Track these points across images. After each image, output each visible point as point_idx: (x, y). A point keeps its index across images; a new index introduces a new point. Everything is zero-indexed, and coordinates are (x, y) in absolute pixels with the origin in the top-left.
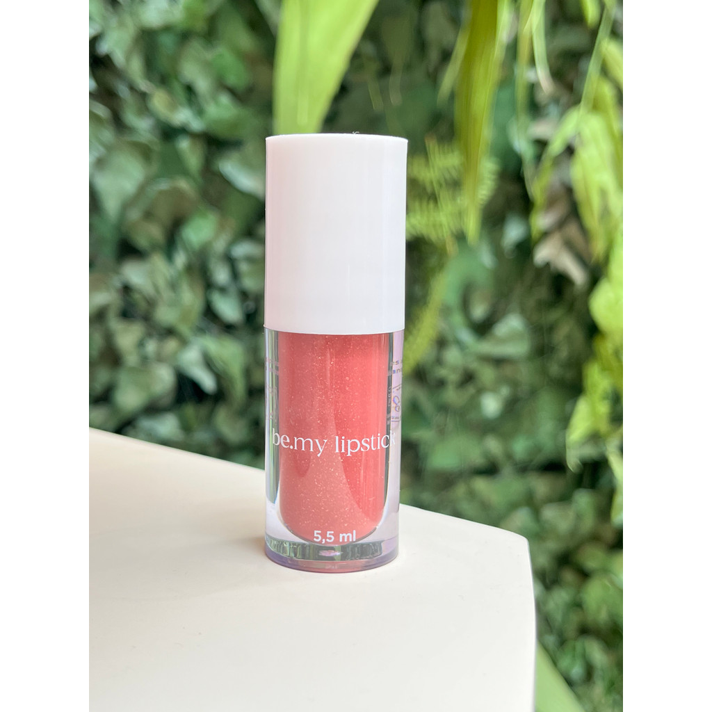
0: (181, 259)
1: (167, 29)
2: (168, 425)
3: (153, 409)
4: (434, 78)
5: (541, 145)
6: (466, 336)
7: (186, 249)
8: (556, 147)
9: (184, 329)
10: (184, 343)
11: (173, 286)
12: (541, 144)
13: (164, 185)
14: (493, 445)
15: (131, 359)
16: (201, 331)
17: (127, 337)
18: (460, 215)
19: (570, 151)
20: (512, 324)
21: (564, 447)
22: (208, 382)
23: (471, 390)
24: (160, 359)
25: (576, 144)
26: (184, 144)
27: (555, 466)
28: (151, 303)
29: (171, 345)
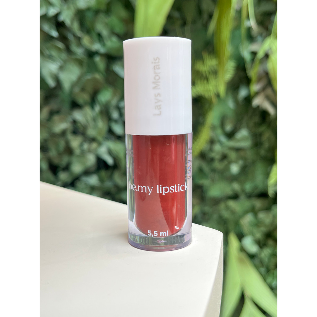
0: (97, 108)
1: (89, 9)
2: (93, 180)
3: (87, 173)
4: (206, 26)
6: (223, 139)
7: (100, 104)
8: (261, 54)
9: (100, 138)
10: (100, 144)
11: (94, 120)
12: (254, 54)
13: (89, 77)
14: (236, 186)
15: (77, 151)
16: (107, 139)
17: (75, 142)
19: (267, 56)
20: (243, 133)
21: (267, 186)
22: (110, 161)
23: (226, 162)
24: (90, 151)
25: (269, 53)
26: (97, 59)
27: (263, 195)
28: (85, 128)
29: (94, 145)
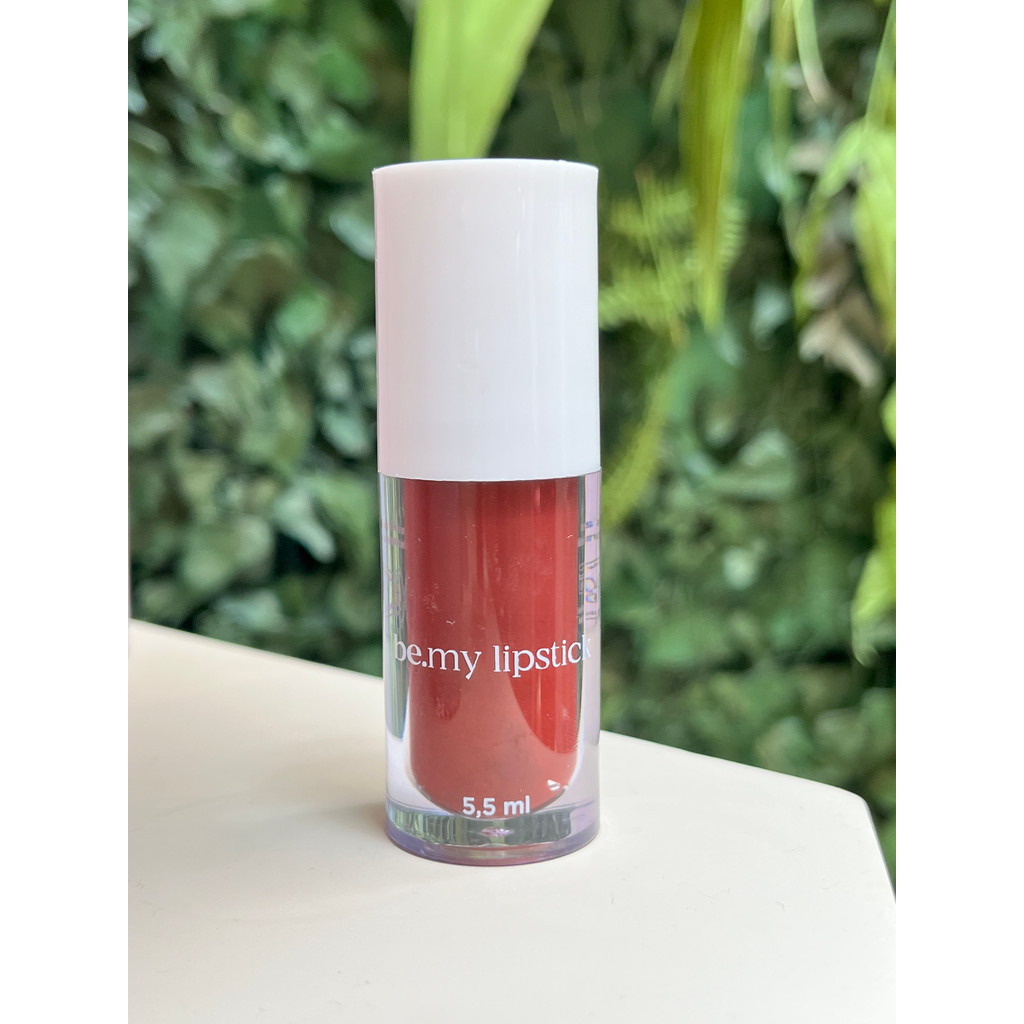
0: (276, 362)
1: (250, 17)
2: (262, 610)
3: (240, 586)
4: (647, 83)
5: (808, 180)
6: (700, 466)
7: (283, 345)
8: (830, 183)
9: (284, 465)
10: (284, 485)
11: (266, 401)
13: (248, 251)
14: (744, 628)
15: (206, 511)
16: (308, 467)
17: (199, 480)
18: (691, 287)
19: (851, 189)
20: (769, 447)
21: (849, 628)
22: (320, 544)
23: (709, 546)
24: (249, 510)
25: (860, 177)
26: (279, 191)
27: (835, 656)
28: (234, 428)
29: (265, 490)
